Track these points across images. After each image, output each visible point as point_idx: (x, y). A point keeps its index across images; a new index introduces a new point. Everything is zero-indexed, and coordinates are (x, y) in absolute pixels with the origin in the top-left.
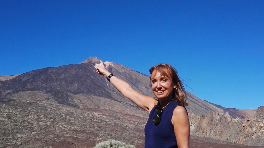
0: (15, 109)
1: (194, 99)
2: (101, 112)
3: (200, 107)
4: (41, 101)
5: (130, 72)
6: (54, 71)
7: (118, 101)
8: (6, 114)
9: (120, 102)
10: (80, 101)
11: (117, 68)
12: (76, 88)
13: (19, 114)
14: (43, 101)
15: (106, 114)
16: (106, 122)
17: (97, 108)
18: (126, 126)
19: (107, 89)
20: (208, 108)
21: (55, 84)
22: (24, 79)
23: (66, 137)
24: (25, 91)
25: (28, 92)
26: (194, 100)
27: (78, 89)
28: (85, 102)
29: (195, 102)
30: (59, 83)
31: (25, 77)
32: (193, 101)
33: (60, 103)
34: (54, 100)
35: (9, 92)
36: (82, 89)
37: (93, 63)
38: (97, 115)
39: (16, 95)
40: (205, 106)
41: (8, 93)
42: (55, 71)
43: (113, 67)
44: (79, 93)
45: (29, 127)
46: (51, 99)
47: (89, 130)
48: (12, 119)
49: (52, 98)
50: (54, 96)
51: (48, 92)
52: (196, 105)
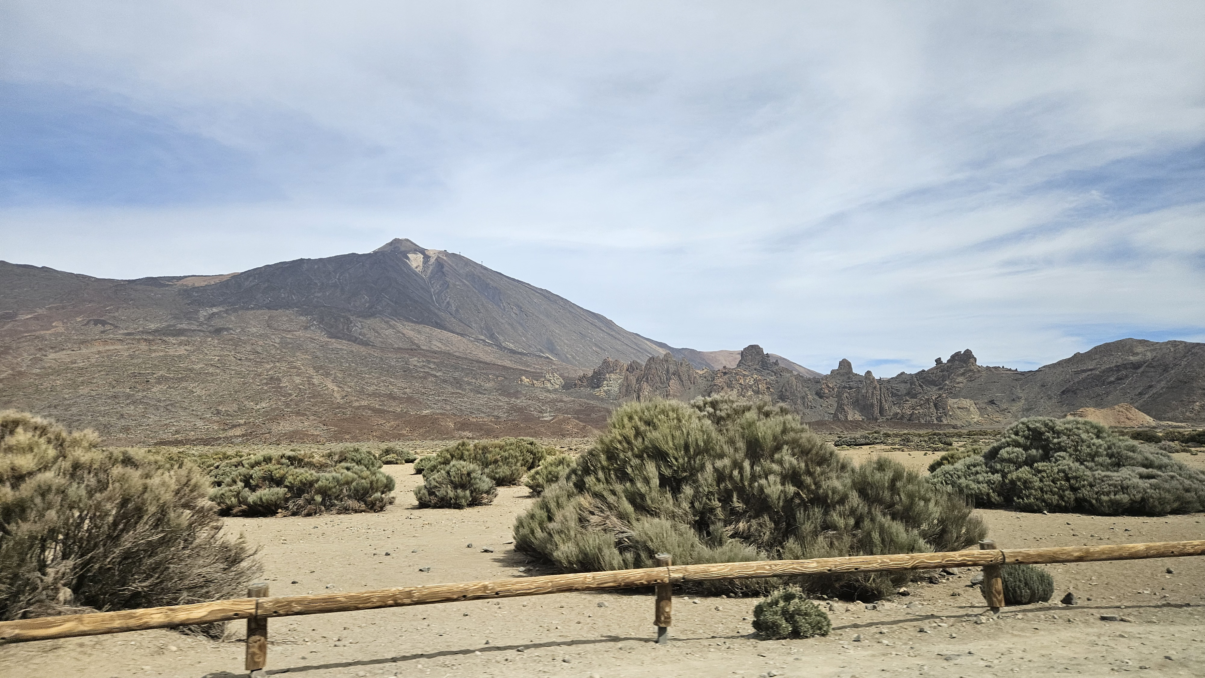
0: (235, 349)
1: (614, 331)
2: (425, 356)
3: (625, 347)
4: (289, 331)
5: (482, 273)
6: (316, 266)
7: (458, 334)
8: (217, 358)
9: (462, 335)
10: (377, 332)
11: (453, 265)
12: (367, 305)
13: (246, 358)
14: (296, 331)
15: (435, 360)
16: (436, 376)
17: (414, 347)
18: (480, 386)
19: (432, 308)
20: (641, 348)
21: (319, 295)
22: (248, 283)
23: (358, 408)
24: (252, 309)
25: (260, 312)
26: (613, 333)
27: (370, 308)
28: (387, 336)
29: (617, 336)
30: (328, 294)
31: (251, 279)
32: (612, 335)
33: (332, 336)
34: (319, 331)
35: (215, 310)
36: (380, 308)
37: (401, 252)
38: (415, 363)
39: (233, 318)
40: (636, 344)
41: (213, 314)
42: (319, 267)
43: (445, 261)
44: (373, 315)
45: (273, 388)
46: (312, 328)
47: (405, 393)
48: (233, 370)
49: (315, 325)
50: (320, 322)
51: (305, 313)
52: (618, 342)
